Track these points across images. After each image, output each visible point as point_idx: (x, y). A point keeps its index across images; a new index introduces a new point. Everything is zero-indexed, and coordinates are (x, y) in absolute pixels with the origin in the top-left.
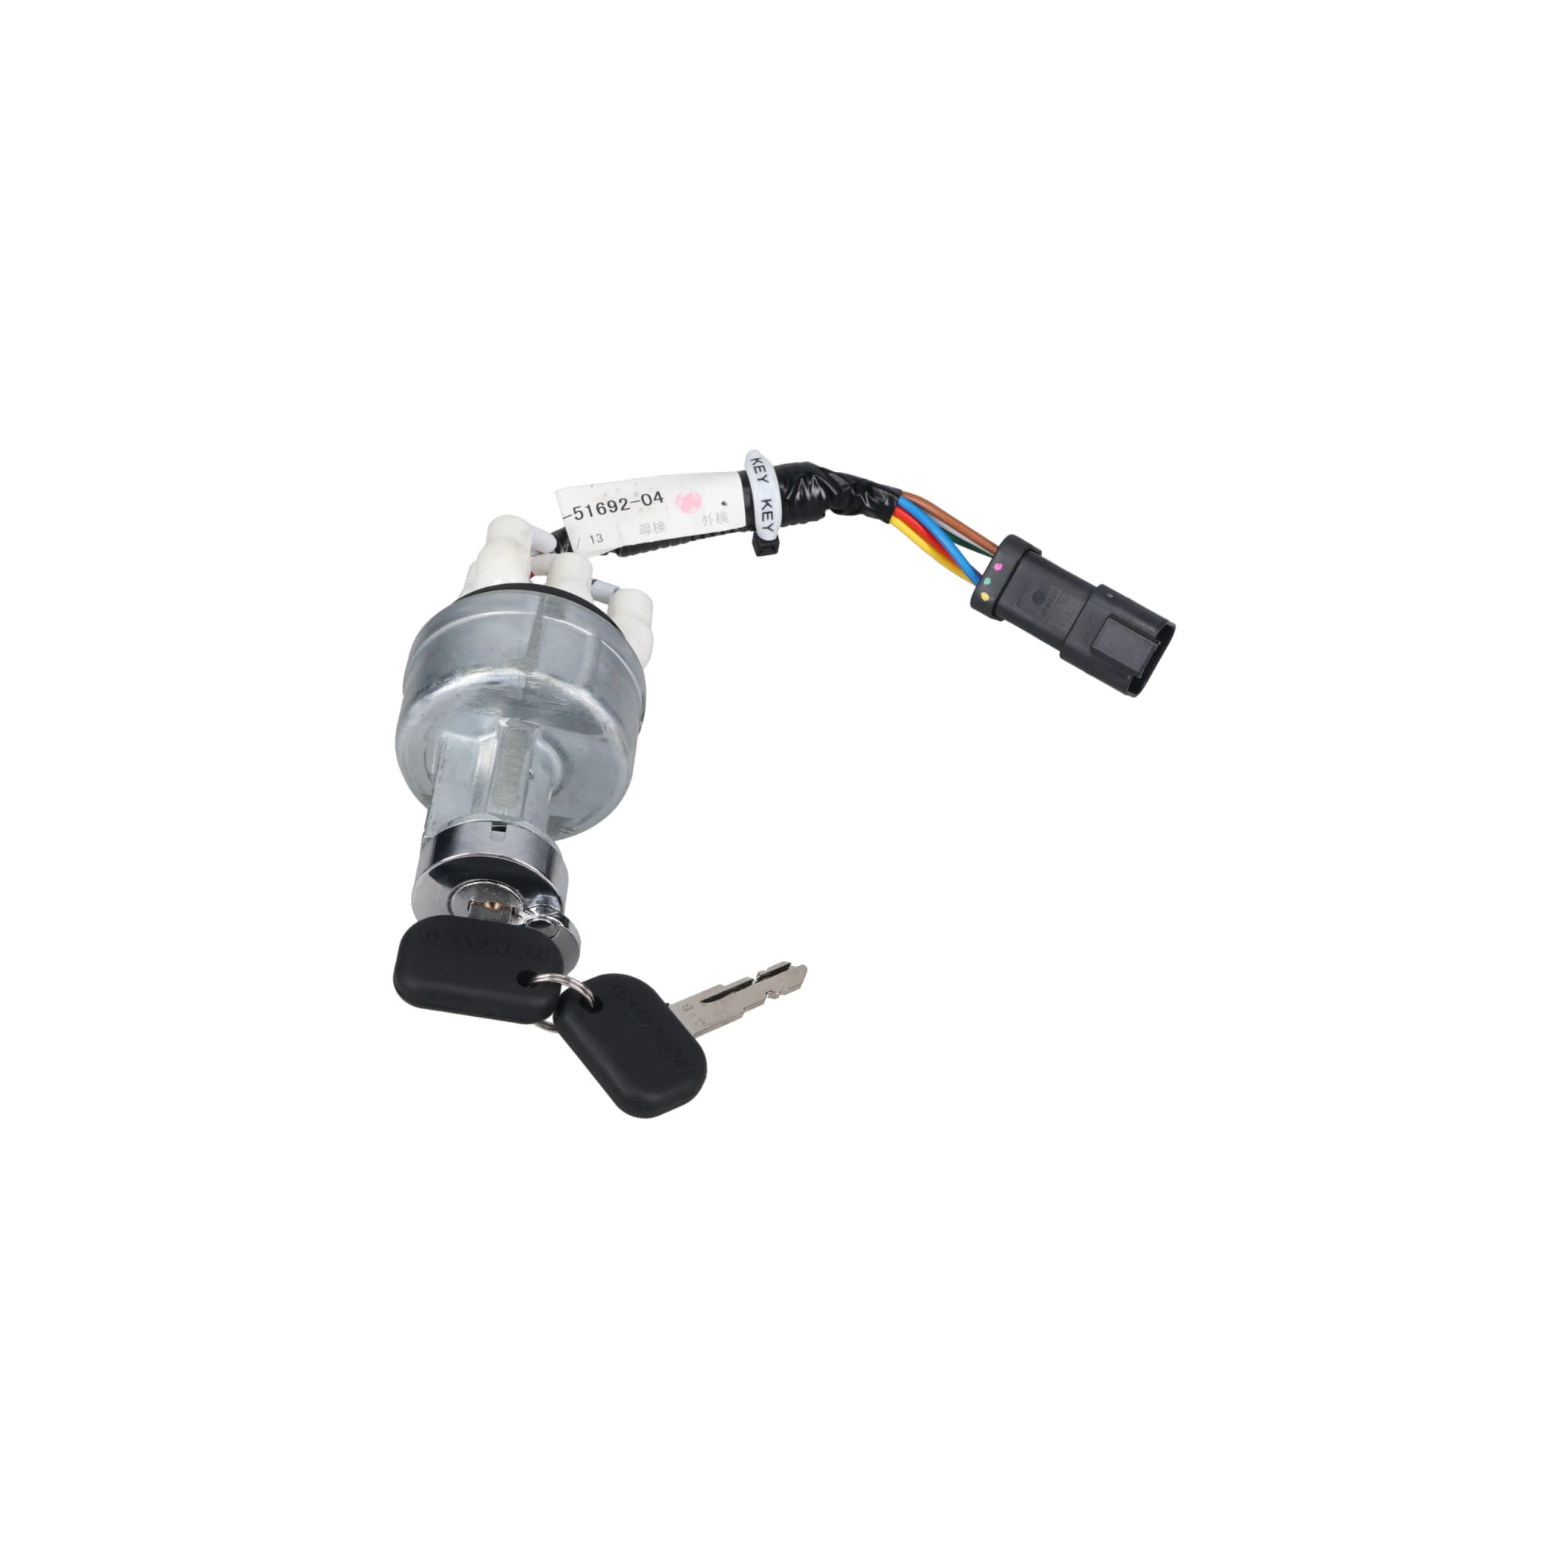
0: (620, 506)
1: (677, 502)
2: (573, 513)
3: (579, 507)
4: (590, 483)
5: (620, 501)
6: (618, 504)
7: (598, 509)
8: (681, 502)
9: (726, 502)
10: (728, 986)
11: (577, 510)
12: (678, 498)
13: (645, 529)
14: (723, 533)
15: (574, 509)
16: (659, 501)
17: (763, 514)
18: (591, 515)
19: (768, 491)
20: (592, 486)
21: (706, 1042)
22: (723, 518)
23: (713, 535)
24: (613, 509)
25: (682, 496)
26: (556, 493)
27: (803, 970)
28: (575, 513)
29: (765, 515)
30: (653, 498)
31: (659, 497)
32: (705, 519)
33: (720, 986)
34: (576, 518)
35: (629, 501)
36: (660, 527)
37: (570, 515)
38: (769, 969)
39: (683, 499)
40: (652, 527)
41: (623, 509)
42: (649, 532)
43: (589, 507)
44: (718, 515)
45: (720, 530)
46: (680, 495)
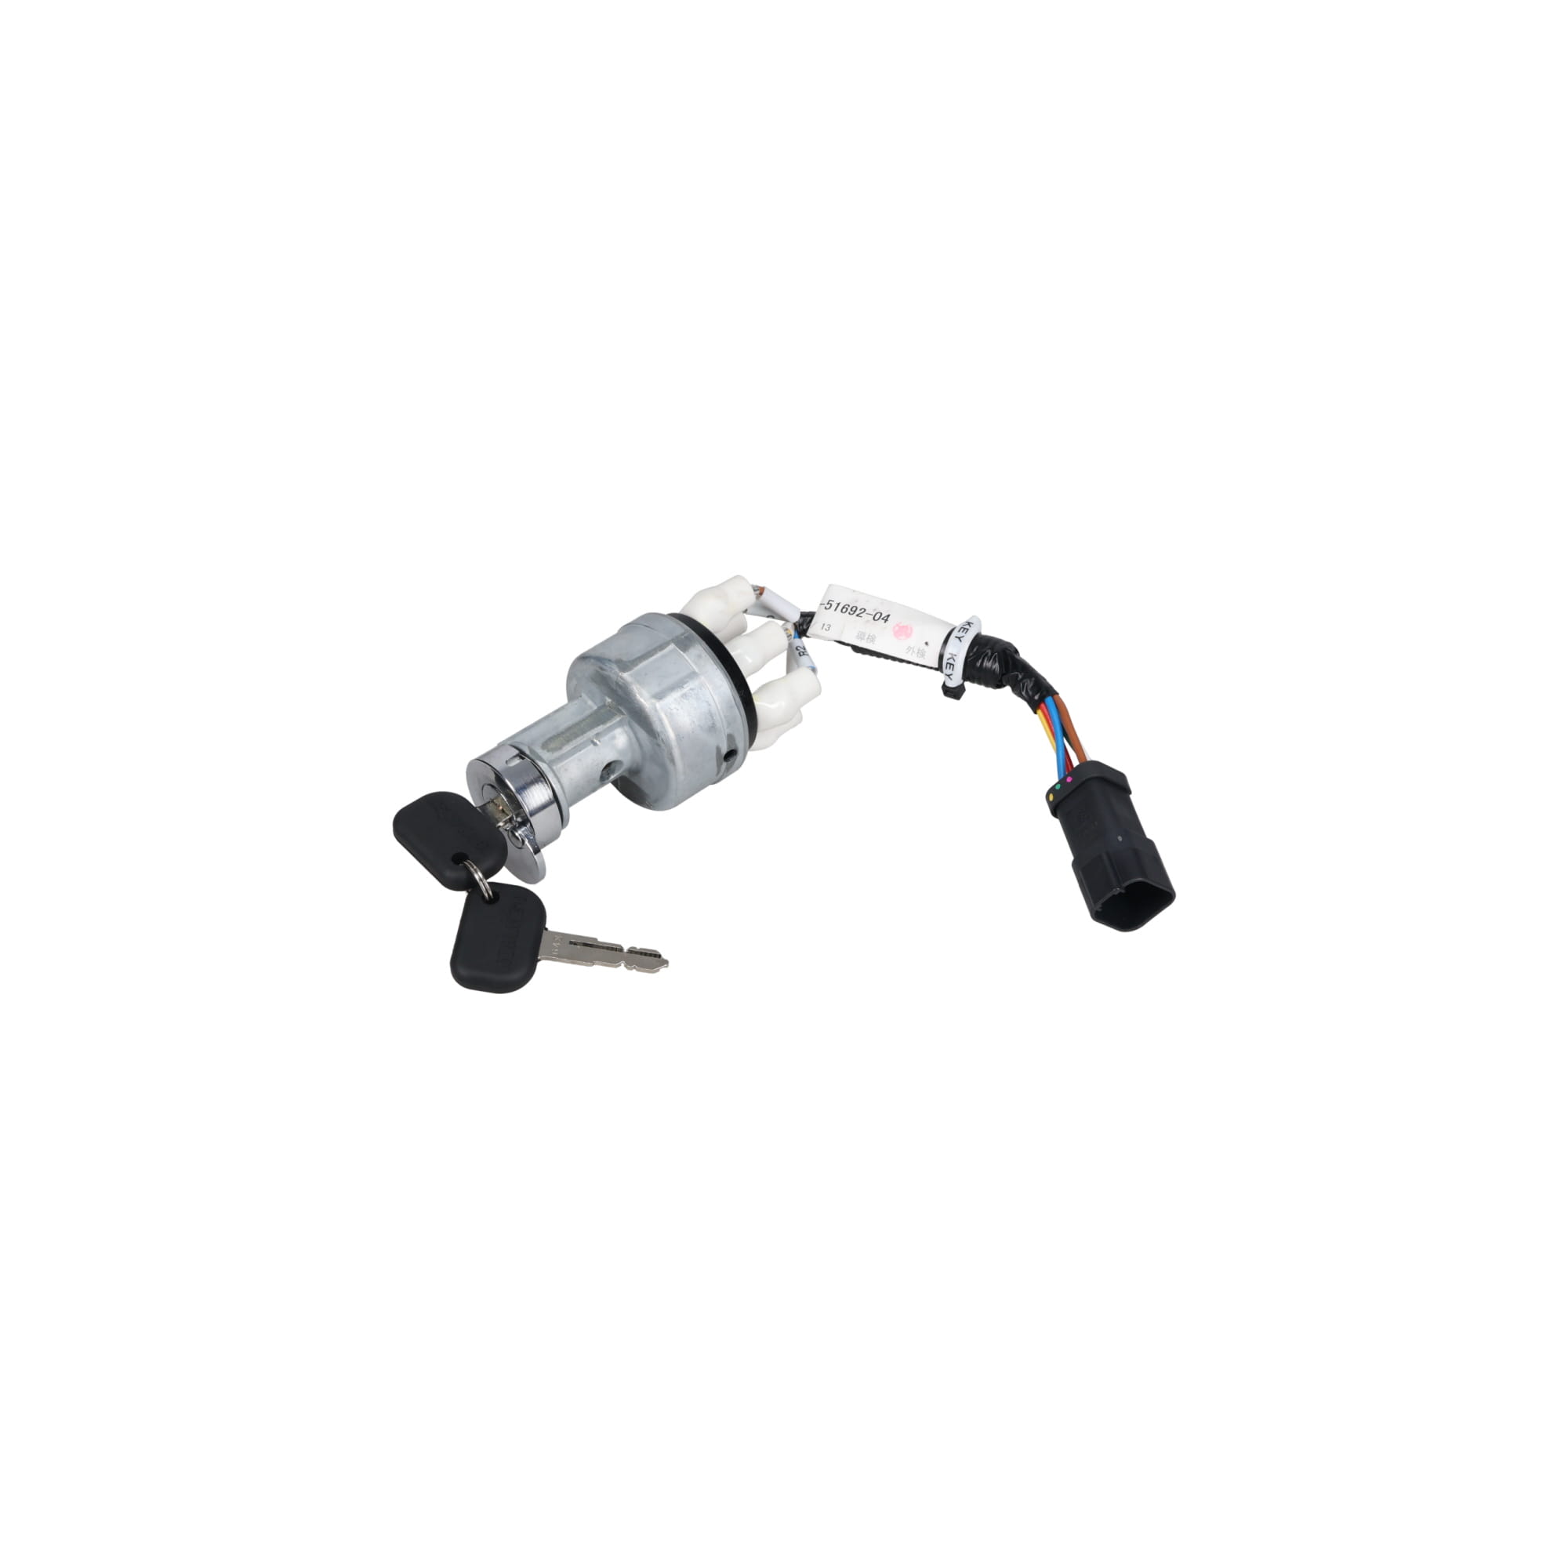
0: (858, 612)
1: (895, 627)
2: (825, 603)
3: (831, 602)
5: (861, 610)
6: (858, 610)
7: (843, 608)
8: (897, 628)
9: (929, 643)
10: (602, 943)
11: (829, 603)
12: (897, 625)
13: (861, 636)
14: (917, 665)
16: (884, 621)
17: (947, 663)
19: (959, 651)
20: (854, 591)
21: (543, 967)
22: (922, 654)
23: (909, 662)
24: (853, 613)
25: (901, 625)
26: (827, 585)
27: (666, 962)
28: (827, 604)
29: (948, 665)
30: (882, 617)
31: (886, 618)
32: (909, 648)
33: (595, 939)
34: (826, 608)
35: (867, 612)
36: (872, 639)
38: (641, 949)
39: (900, 627)
40: (868, 637)
41: (857, 615)
42: (862, 639)
43: (838, 604)
44: (919, 650)
45: (916, 662)
46: (901, 623)
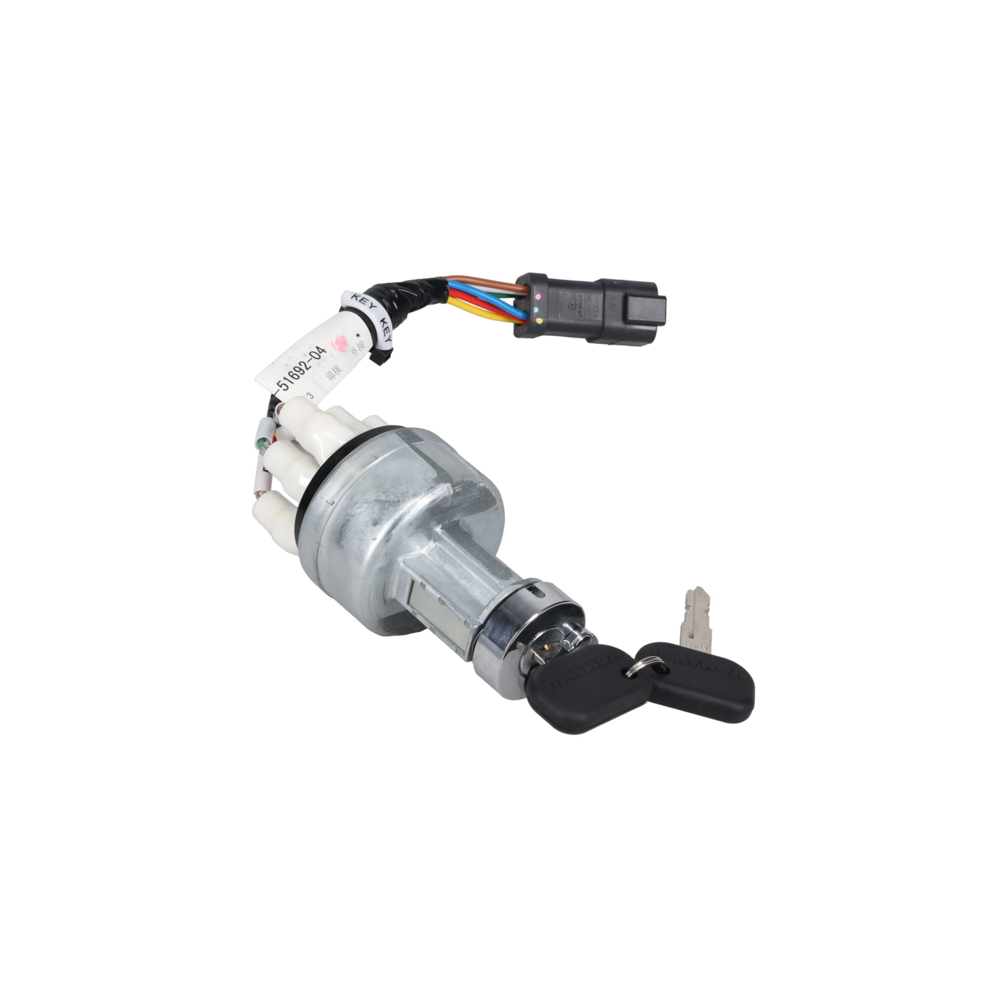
0: (303, 367)
1: (334, 348)
2: (279, 388)
3: (280, 381)
4: (271, 362)
5: (300, 364)
6: (301, 367)
7: (292, 377)
8: (336, 346)
9: (359, 333)
11: (280, 384)
12: (333, 345)
13: (330, 376)
15: (278, 384)
16: (323, 352)
18: (293, 383)
19: (378, 313)
20: (273, 363)
22: (361, 346)
24: (302, 372)
25: (334, 342)
26: (255, 380)
28: (281, 386)
29: (385, 331)
30: (318, 353)
31: (321, 350)
32: (355, 351)
34: (284, 390)
35: (306, 362)
36: (338, 369)
37: (279, 390)
39: (336, 344)
40: (334, 373)
41: (307, 369)
42: (334, 377)
43: (285, 378)
44: (358, 345)
46: (332, 343)
